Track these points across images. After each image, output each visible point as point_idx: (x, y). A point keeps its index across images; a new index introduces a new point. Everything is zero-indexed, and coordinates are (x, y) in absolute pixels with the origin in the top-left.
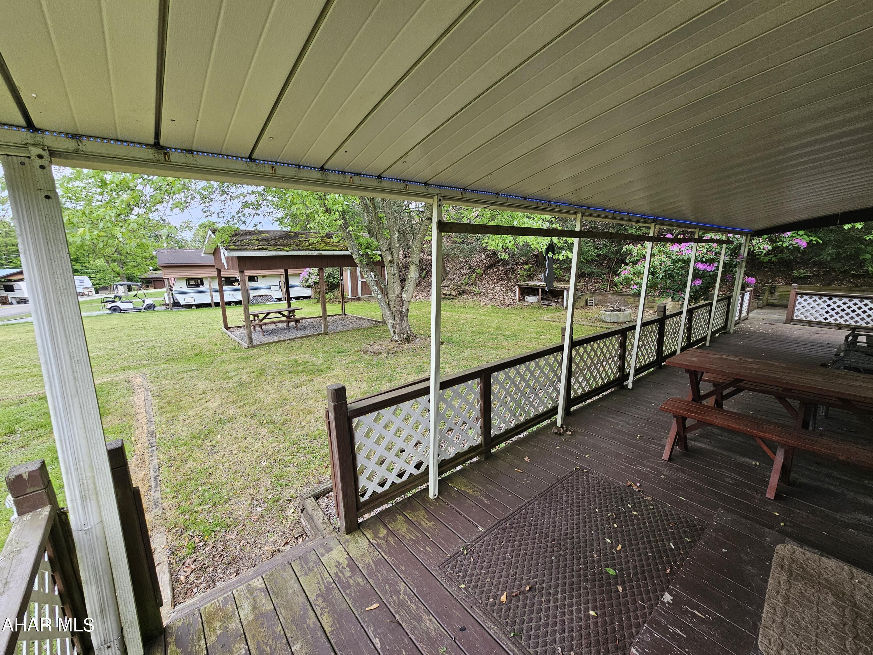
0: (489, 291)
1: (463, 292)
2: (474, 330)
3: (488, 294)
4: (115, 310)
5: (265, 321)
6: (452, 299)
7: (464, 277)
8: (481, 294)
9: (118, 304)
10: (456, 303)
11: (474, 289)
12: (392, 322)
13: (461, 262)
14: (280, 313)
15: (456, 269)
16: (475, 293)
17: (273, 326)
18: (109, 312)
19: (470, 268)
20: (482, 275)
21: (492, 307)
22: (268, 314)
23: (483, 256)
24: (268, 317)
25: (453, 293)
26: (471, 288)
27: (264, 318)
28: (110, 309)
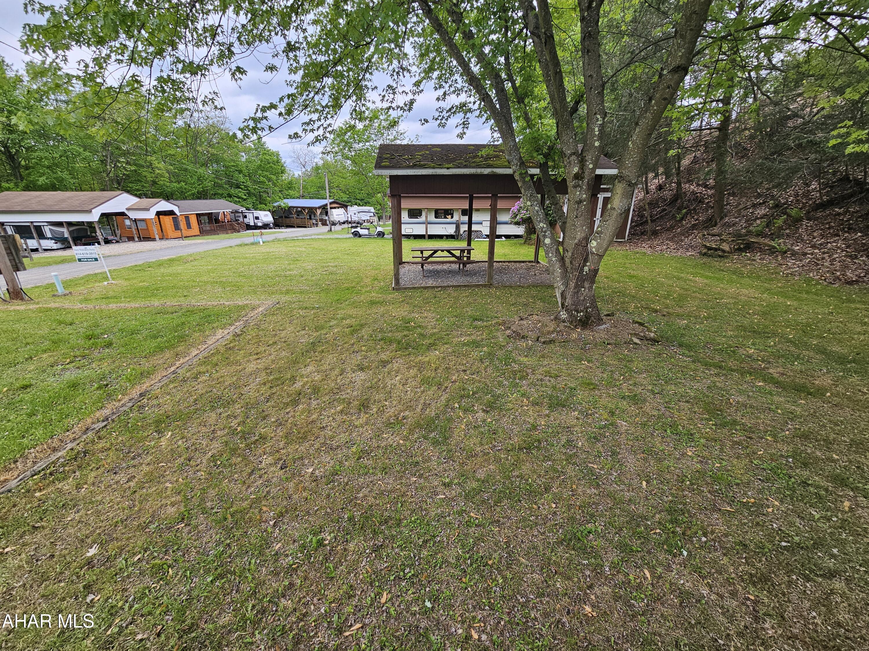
0: (809, 250)
1: (748, 247)
2: (746, 322)
3: (805, 254)
4: (356, 234)
5: (431, 259)
6: (720, 256)
7: (758, 222)
8: (789, 254)
9: (358, 229)
10: (728, 264)
11: (773, 243)
12: (562, 288)
13: (759, 196)
14: (449, 251)
15: (746, 208)
16: (772, 251)
17: (439, 267)
18: (352, 236)
19: (777, 206)
20: (799, 220)
21: (808, 281)
22: (436, 251)
23: (814, 185)
24: (435, 255)
25: (726, 247)
26: (767, 241)
27: (431, 256)
28: (353, 233)
